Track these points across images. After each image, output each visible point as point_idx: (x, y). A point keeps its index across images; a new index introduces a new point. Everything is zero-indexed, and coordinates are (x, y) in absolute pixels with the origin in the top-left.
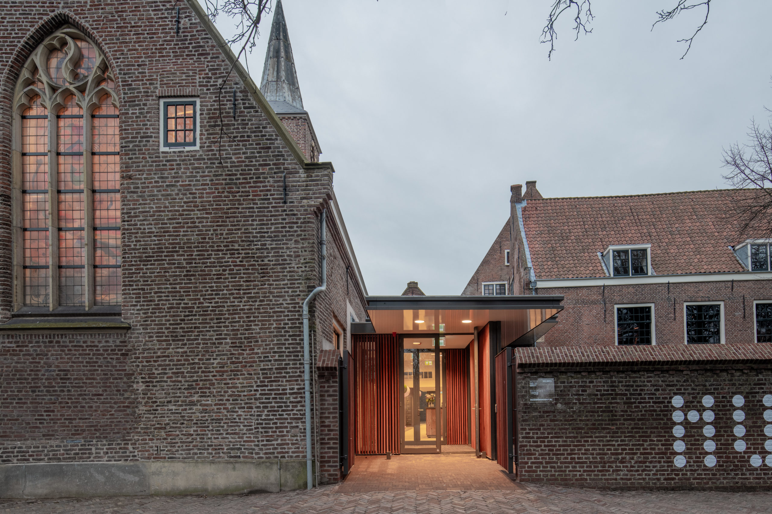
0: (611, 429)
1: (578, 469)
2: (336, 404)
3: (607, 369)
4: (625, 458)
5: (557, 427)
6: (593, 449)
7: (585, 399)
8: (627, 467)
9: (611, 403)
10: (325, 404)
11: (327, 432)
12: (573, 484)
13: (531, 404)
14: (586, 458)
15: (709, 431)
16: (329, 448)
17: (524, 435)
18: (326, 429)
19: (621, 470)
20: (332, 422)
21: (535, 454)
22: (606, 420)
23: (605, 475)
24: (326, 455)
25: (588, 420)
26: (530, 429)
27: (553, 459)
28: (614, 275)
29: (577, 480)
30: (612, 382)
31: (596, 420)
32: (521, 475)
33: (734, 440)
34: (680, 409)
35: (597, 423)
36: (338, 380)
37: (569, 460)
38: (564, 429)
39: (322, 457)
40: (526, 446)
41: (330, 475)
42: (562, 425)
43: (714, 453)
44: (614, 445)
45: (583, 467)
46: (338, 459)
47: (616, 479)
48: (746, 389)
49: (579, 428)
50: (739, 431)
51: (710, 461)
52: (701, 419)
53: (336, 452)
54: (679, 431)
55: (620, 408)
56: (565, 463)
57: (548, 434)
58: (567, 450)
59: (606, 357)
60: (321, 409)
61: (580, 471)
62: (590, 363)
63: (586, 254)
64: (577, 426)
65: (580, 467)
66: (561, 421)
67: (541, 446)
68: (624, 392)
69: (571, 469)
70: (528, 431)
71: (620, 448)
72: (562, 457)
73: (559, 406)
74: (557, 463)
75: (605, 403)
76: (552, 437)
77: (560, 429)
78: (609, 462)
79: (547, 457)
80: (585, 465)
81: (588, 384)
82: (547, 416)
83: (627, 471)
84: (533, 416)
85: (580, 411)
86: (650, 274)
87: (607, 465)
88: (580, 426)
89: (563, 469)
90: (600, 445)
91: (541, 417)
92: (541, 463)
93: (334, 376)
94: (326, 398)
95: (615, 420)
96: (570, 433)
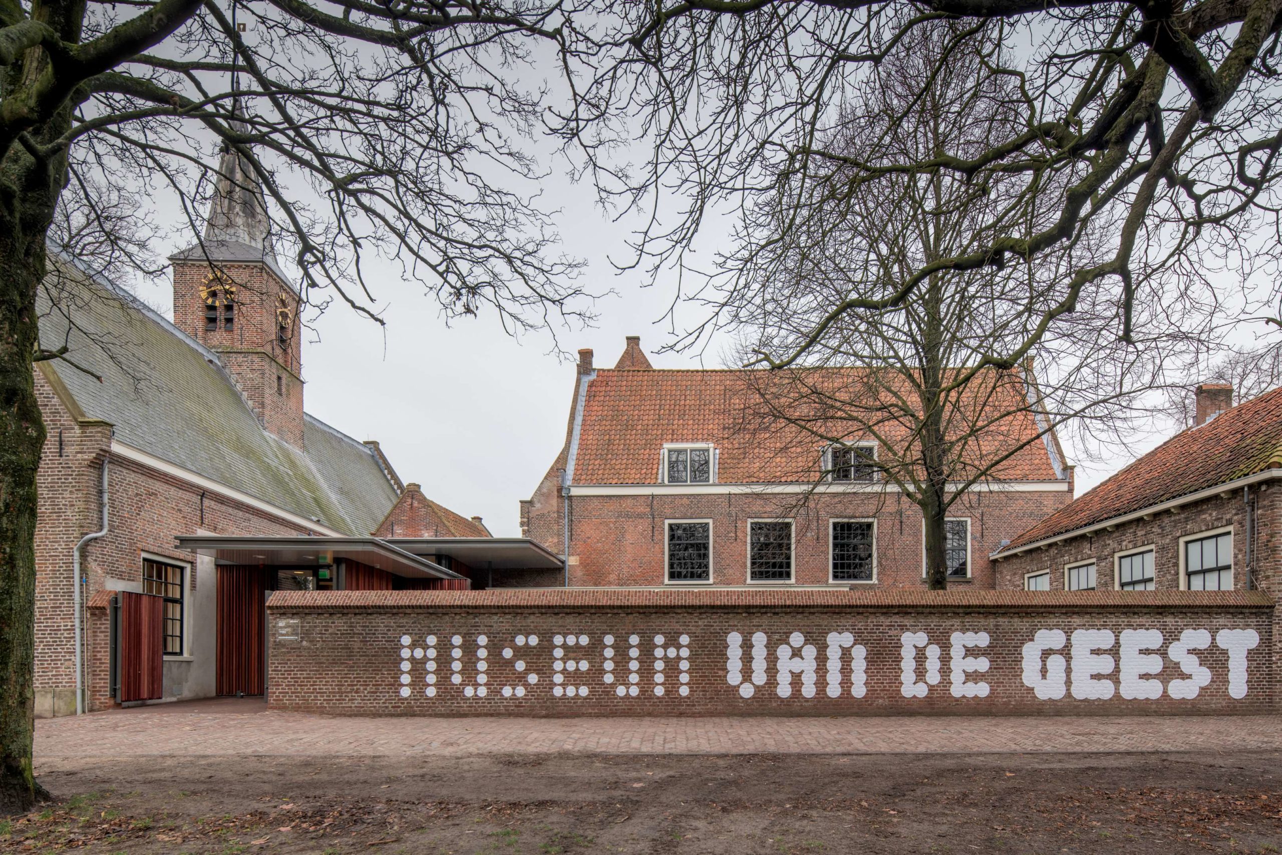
0: (348, 663)
1: (319, 698)
2: (108, 640)
4: (359, 688)
5: (302, 662)
6: (332, 681)
7: (327, 638)
8: (361, 696)
9: (349, 641)
10: (95, 640)
11: (98, 665)
12: (314, 711)
13: (280, 642)
14: (326, 689)
15: (431, 666)
16: (100, 679)
17: (273, 669)
18: (98, 662)
19: (355, 699)
20: (104, 656)
21: (283, 685)
22: (344, 656)
23: (342, 703)
24: (98, 685)
25: (329, 656)
26: (279, 663)
27: (297, 689)
28: (668, 482)
29: (317, 707)
30: (351, 623)
31: (336, 656)
32: (270, 703)
33: (452, 674)
34: (409, 647)
35: (336, 658)
36: (109, 618)
37: (312, 690)
38: (308, 663)
39: (92, 687)
40: (275, 678)
41: (101, 703)
42: (306, 660)
43: (435, 685)
44: (350, 678)
45: (323, 696)
46: (109, 689)
47: (351, 707)
48: (464, 630)
49: (321, 663)
50: (457, 666)
51: (431, 692)
52: (425, 655)
53: (107, 683)
54: (406, 666)
55: (357, 645)
56: (308, 692)
57: (295, 667)
58: (310, 682)
60: (94, 644)
61: (320, 700)
64: (319, 661)
65: (321, 696)
66: (306, 656)
67: (287, 678)
68: (361, 632)
69: (313, 698)
70: (276, 665)
71: (356, 680)
72: (306, 687)
73: (304, 643)
74: (301, 693)
75: (344, 641)
76: (297, 671)
77: (305, 663)
78: (345, 692)
79: (293, 687)
80: (325, 695)
82: (294, 652)
83: (361, 700)
84: (282, 652)
85: (322, 648)
86: (711, 482)
87: (344, 695)
88: (322, 661)
90: (338, 678)
91: (288, 652)
92: (288, 693)
93: (106, 615)
94: (98, 634)
95: (352, 656)
96: (313, 667)
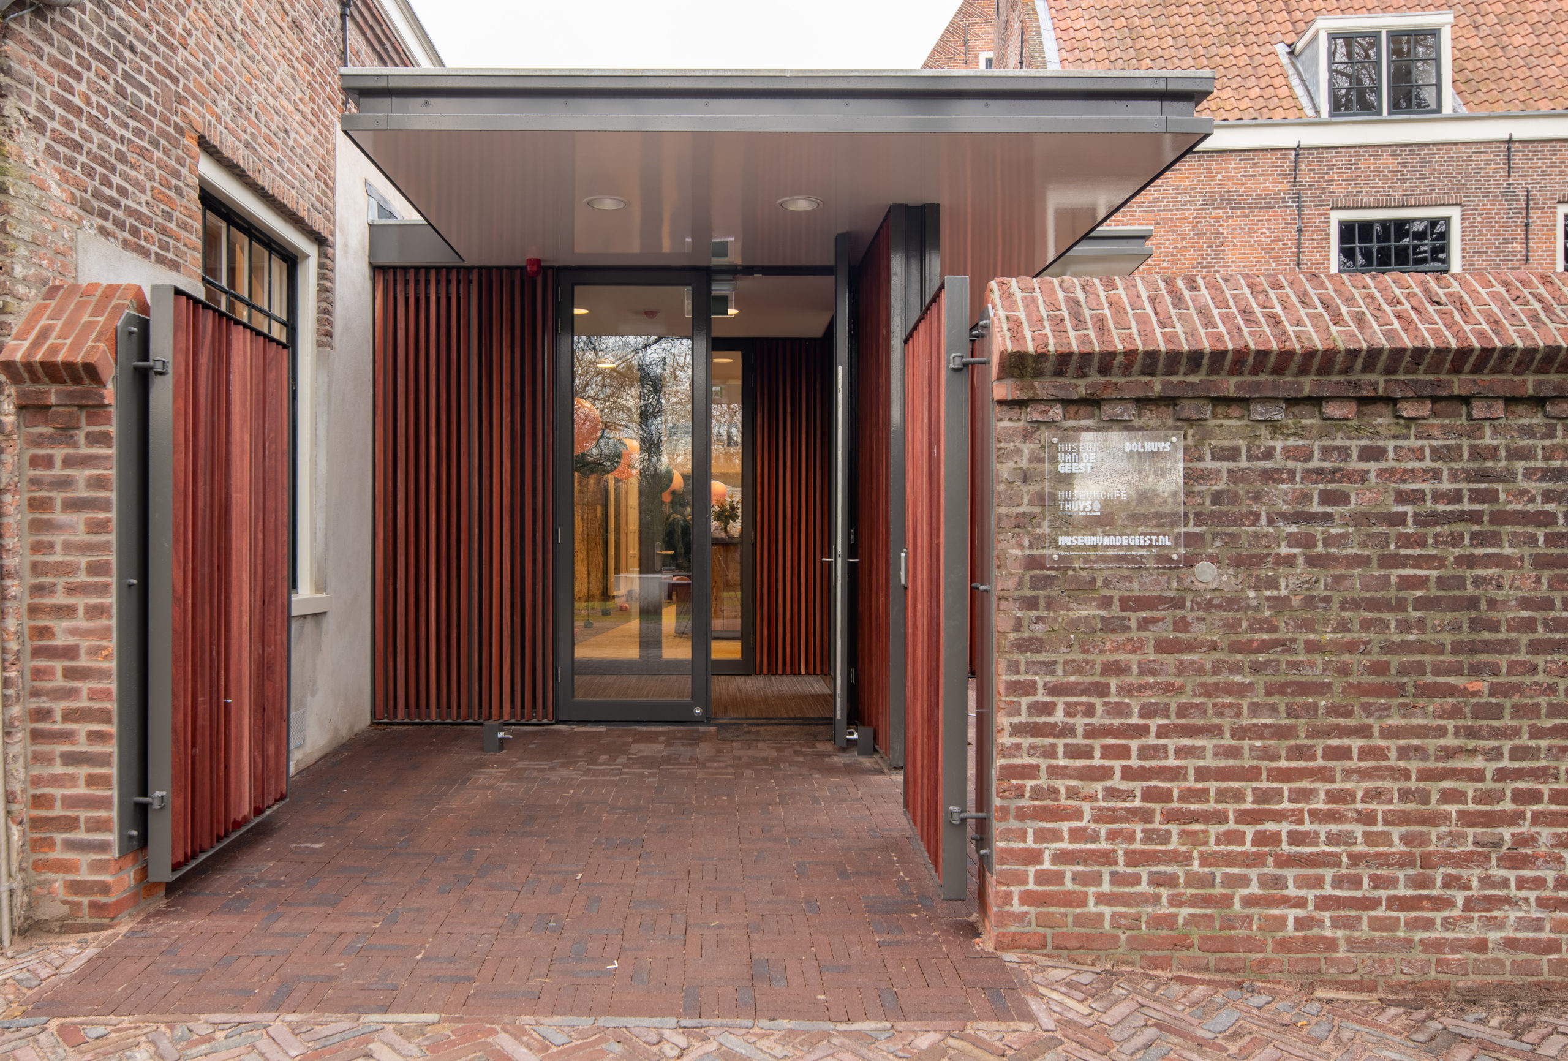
0: (1465, 692)
1: (1292, 891)
2: (104, 547)
3: (1459, 385)
4: (1532, 840)
5: (1191, 682)
6: (1369, 795)
7: (1341, 540)
8: (1539, 883)
9: (1471, 561)
10: (51, 546)
11: (59, 682)
12: (1264, 964)
13: (1064, 565)
14: (1332, 839)
16: (70, 759)
17: (1023, 718)
18: (59, 665)
19: (1507, 900)
20: (86, 633)
21: (1078, 815)
22: (1440, 649)
23: (1429, 924)
24: (58, 792)
25: (1351, 647)
26: (1055, 690)
27: (1166, 838)
28: (1331, 115)
29: (1283, 945)
30: (1477, 454)
31: (1388, 648)
32: (1005, 918)
35: (1395, 660)
36: (113, 429)
37: (1248, 847)
38: (1229, 689)
39: (38, 801)
40: (1031, 772)
41: (75, 887)
42: (1216, 671)
44: (1477, 776)
45: (1318, 882)
46: (114, 814)
47: (1481, 946)
49: (1304, 688)
53: (104, 781)
55: (1514, 585)
56: (1229, 859)
57: (1148, 712)
58: (1238, 796)
59: (1451, 325)
60: (35, 567)
61: (1301, 903)
62: (1374, 354)
63: (1240, 49)
64: (1294, 676)
65: (1303, 882)
66: (1213, 647)
67: (1105, 773)
68: (1538, 506)
69: (1255, 889)
70: (1042, 697)
71: (1509, 787)
72: (1214, 829)
73: (1206, 573)
74: (1187, 859)
75: (1441, 562)
76: (1162, 732)
77: (1208, 691)
78: (1449, 859)
79: (1138, 828)
80: (1329, 873)
81: (1355, 464)
82: (1144, 624)
83: (1542, 903)
84: (1074, 625)
85: (1309, 602)
86: (1447, 110)
87: (1439, 875)
88: (1309, 675)
89: (1218, 891)
90: (1406, 775)
91: (1110, 626)
92: (1107, 858)
93: (95, 409)
94: (59, 516)
95: (1488, 647)
96: (1255, 710)
